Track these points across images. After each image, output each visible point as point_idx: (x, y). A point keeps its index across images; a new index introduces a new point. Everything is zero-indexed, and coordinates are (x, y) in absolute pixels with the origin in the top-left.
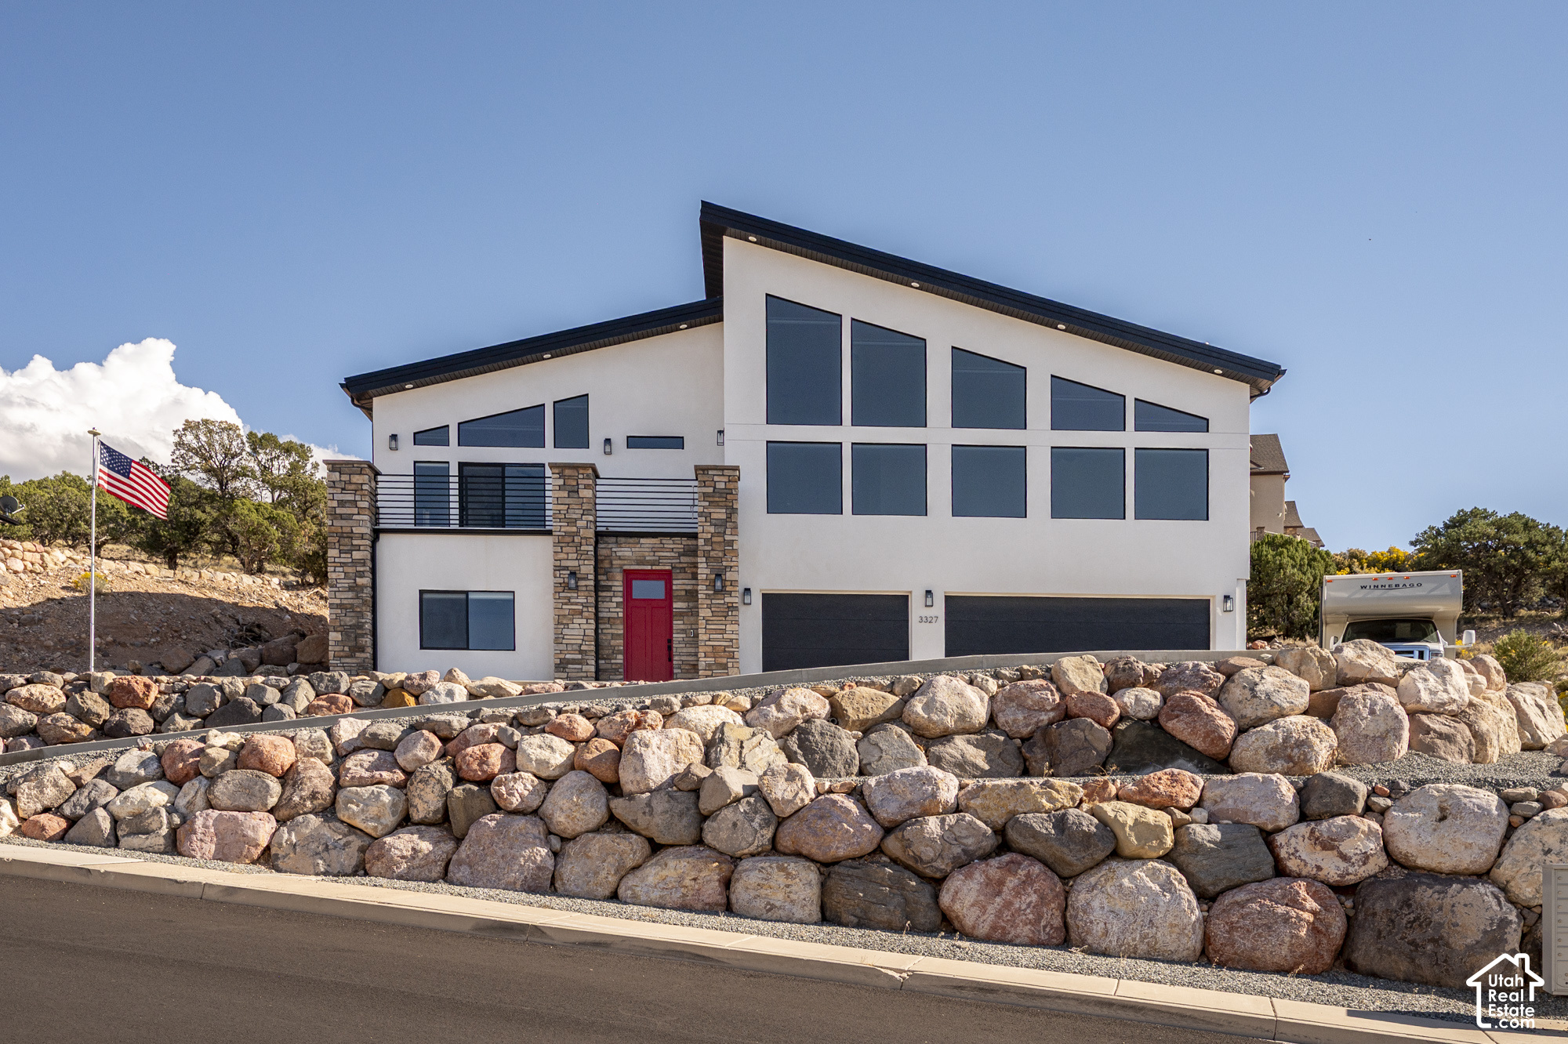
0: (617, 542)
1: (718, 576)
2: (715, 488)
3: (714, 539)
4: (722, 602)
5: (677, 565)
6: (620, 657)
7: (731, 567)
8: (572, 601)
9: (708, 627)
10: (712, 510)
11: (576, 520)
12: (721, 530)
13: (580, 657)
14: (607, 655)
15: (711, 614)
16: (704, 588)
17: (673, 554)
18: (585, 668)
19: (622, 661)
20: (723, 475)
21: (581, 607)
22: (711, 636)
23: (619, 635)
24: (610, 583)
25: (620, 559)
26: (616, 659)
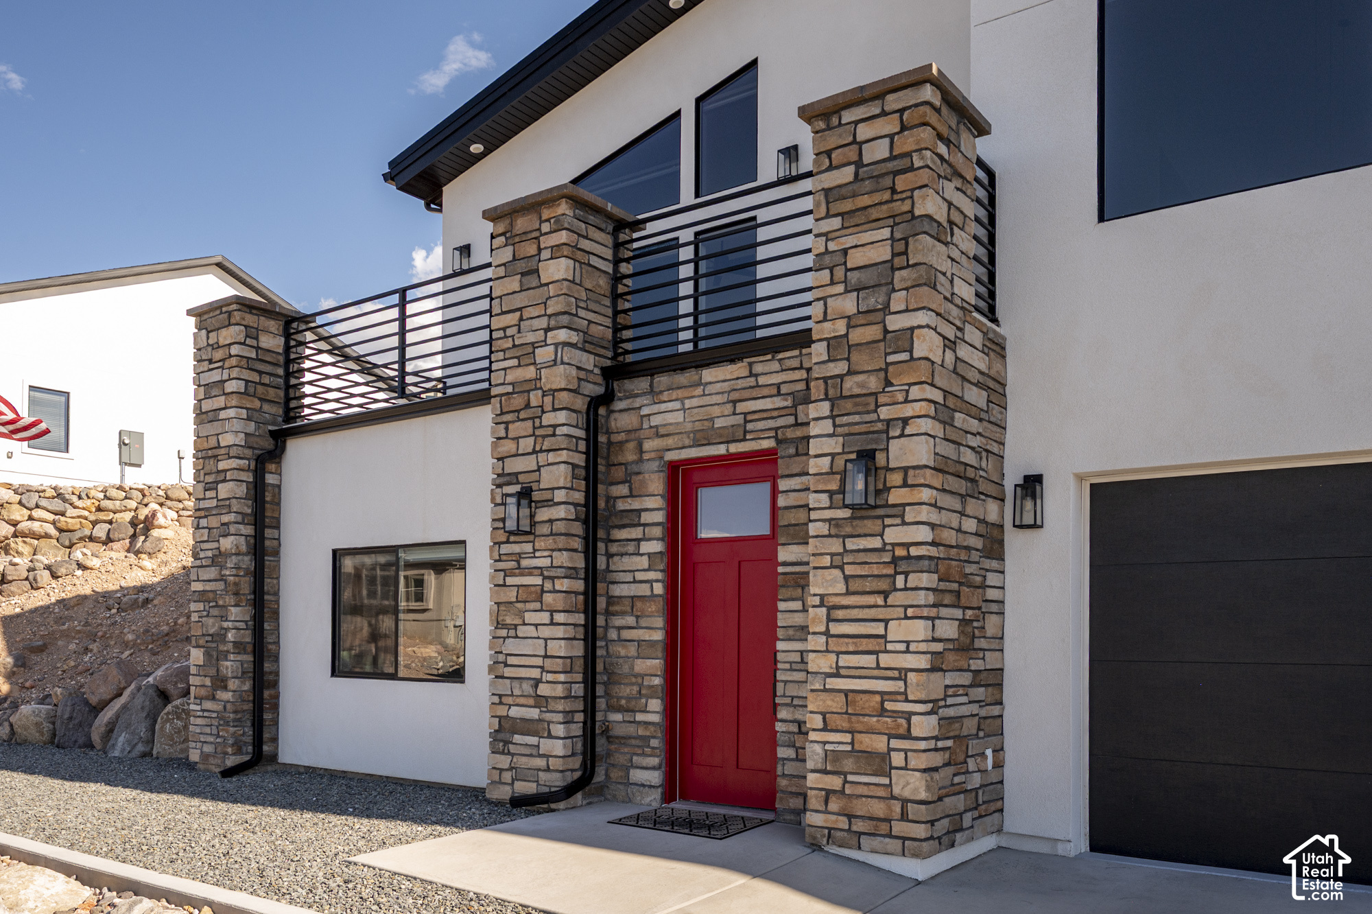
0: (651, 391)
1: (866, 457)
2: (859, 164)
3: (857, 336)
4: (876, 543)
5: (790, 434)
6: (656, 705)
7: (905, 421)
8: (525, 563)
9: (836, 629)
10: (849, 241)
11: (534, 345)
12: (874, 300)
13: (534, 713)
14: (629, 699)
15: (841, 587)
16: (824, 499)
17: (779, 402)
18: (546, 745)
19: (656, 718)
20: (884, 114)
21: (538, 581)
22: (845, 660)
23: (652, 643)
24: (635, 504)
25: (658, 435)
26: (645, 711)
